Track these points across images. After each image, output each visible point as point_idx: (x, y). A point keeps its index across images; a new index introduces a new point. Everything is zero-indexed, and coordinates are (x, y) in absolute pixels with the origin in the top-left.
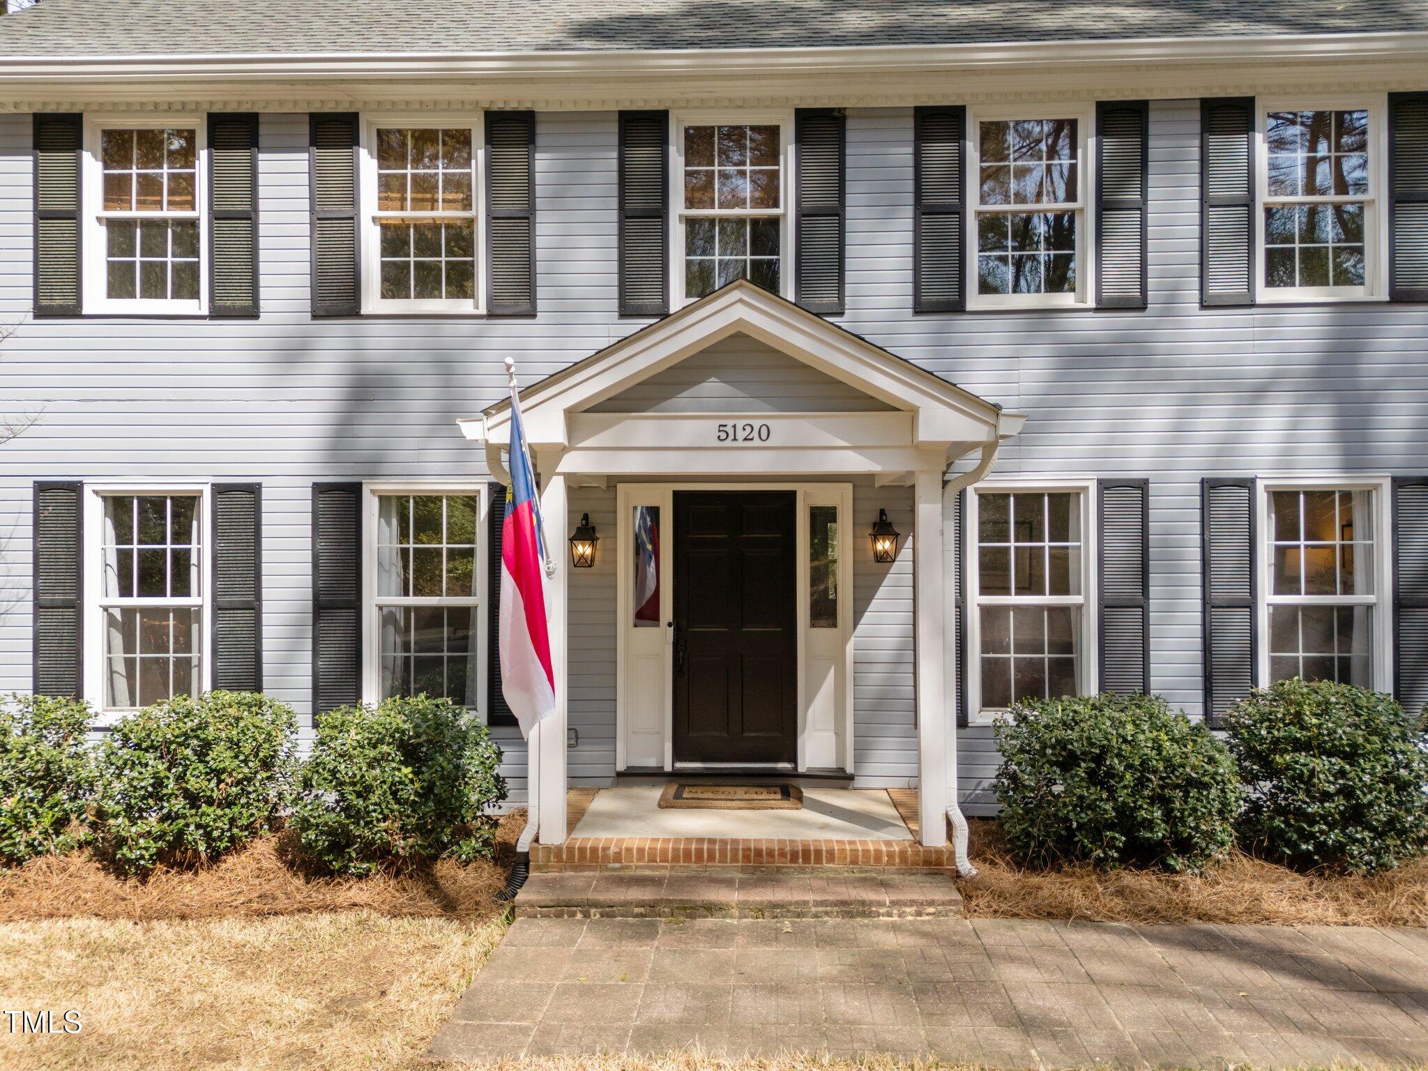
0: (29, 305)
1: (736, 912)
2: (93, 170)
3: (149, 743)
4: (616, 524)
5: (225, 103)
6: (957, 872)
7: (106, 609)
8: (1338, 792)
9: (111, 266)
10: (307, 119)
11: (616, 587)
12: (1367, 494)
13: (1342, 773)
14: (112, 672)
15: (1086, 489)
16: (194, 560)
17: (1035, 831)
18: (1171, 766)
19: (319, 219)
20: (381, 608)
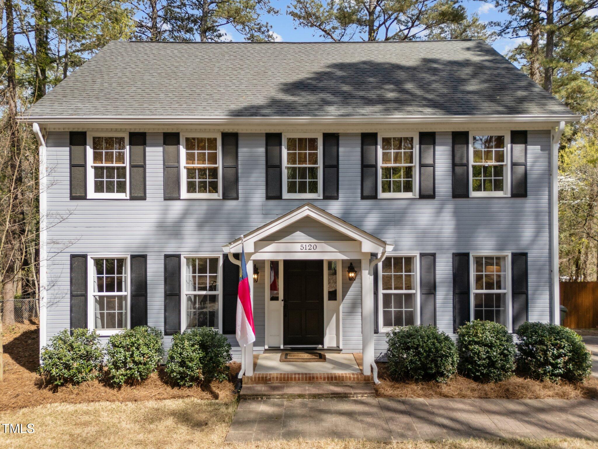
0: (69, 195)
1: (307, 397)
2: (90, 152)
3: (121, 345)
4: (264, 267)
5: (135, 129)
6: (374, 383)
7: (94, 296)
8: (486, 358)
9: (96, 182)
10: (162, 134)
11: (264, 288)
12: (504, 258)
13: (488, 352)
14: (96, 317)
15: (416, 256)
16: (123, 280)
17: (397, 370)
18: (437, 351)
19: (166, 167)
20: (187, 295)
